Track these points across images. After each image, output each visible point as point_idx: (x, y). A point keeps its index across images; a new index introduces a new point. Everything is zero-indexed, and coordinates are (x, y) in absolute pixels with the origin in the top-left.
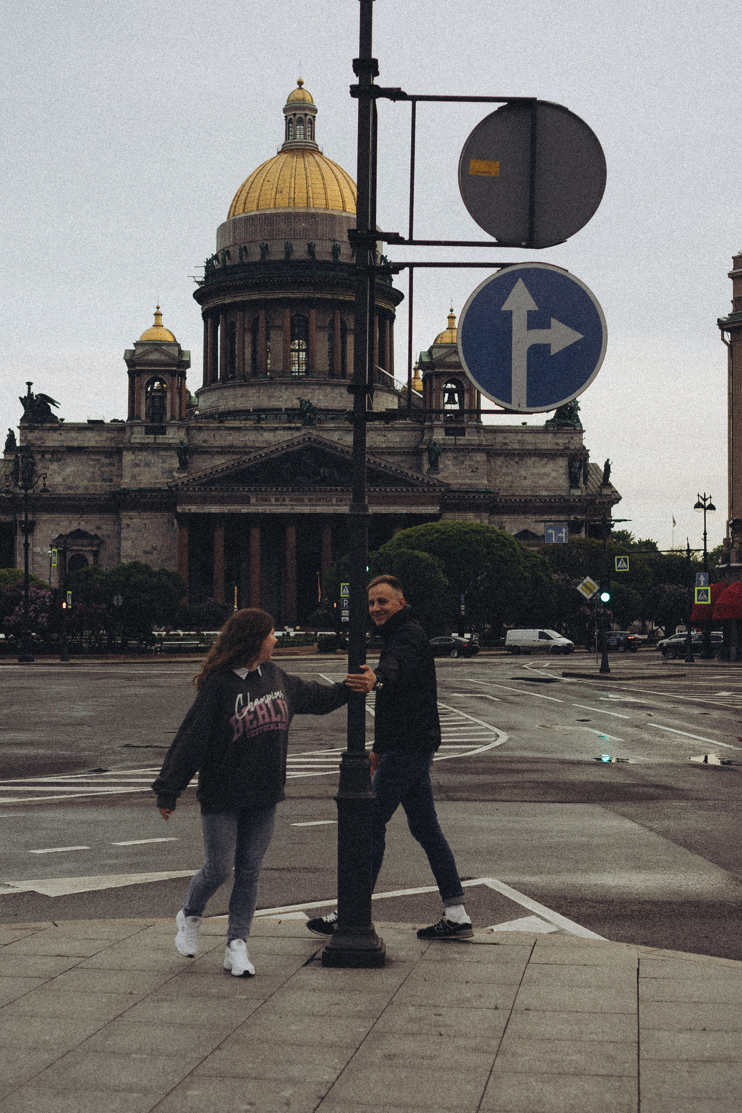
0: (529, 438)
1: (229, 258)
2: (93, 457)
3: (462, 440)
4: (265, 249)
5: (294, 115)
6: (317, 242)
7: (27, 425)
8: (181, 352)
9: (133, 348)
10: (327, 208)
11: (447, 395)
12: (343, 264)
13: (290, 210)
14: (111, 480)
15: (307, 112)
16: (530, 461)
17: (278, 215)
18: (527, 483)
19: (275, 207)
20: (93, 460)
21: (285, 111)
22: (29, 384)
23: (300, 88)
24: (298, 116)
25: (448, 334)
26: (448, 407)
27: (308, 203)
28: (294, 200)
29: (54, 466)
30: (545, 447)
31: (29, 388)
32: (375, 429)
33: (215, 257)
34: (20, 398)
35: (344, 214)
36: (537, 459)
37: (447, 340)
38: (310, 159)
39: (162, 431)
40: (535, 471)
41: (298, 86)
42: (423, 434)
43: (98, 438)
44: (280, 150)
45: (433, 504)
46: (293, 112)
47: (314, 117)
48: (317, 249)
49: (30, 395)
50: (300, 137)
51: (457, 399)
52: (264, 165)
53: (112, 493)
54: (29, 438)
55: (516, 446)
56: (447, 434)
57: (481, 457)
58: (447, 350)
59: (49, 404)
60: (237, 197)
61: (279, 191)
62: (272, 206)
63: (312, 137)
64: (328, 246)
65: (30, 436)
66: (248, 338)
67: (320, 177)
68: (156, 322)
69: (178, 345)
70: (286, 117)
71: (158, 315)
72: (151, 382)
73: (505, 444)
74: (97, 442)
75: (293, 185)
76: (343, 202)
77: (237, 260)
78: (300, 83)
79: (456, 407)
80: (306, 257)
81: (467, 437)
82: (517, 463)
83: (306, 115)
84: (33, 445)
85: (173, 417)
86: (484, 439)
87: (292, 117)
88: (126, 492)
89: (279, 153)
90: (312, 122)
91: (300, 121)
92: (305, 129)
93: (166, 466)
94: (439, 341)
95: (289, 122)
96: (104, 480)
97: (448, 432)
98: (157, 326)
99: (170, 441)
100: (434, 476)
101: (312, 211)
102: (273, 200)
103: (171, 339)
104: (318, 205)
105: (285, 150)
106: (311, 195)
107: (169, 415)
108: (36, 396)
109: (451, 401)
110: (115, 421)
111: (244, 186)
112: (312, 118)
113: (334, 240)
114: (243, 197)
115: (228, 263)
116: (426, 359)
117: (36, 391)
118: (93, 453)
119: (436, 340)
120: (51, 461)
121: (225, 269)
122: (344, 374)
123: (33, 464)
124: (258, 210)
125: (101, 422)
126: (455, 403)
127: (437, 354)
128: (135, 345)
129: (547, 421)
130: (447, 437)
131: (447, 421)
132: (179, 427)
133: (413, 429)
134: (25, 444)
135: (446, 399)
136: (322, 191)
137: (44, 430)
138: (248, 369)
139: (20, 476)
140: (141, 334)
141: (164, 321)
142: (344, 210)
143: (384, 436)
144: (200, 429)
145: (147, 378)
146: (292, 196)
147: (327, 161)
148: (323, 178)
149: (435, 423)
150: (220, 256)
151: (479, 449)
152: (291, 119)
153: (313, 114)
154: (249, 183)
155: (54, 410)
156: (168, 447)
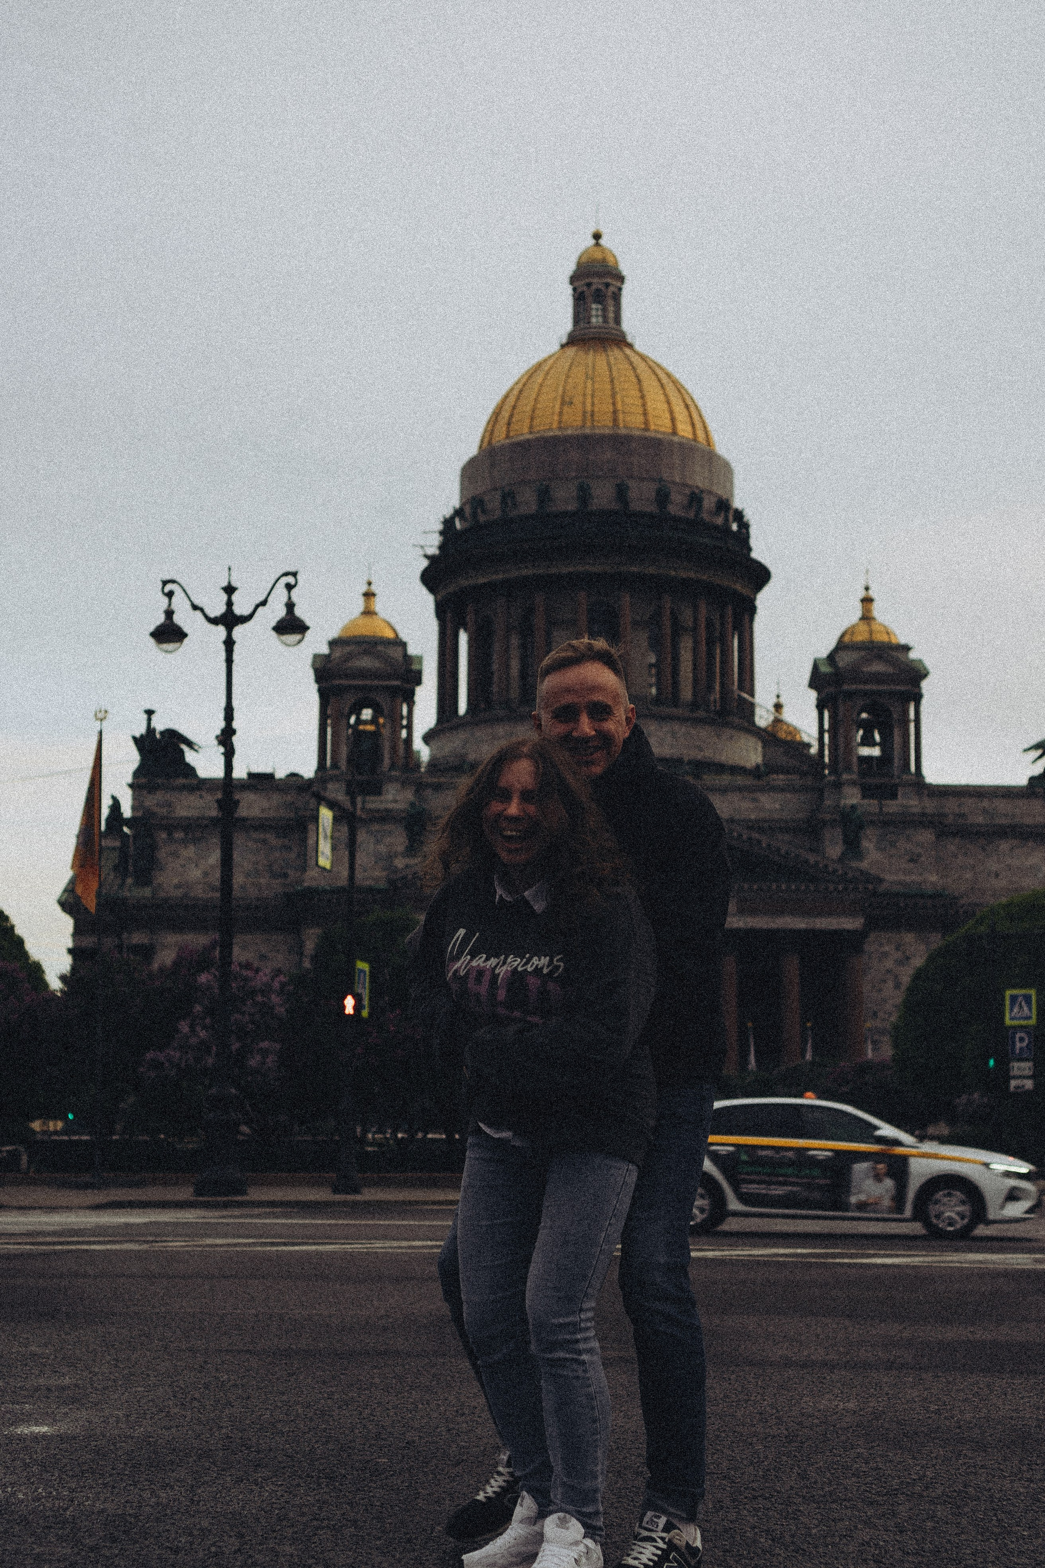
0: (1002, 805)
1: (484, 511)
2: (255, 835)
3: (892, 807)
4: (544, 495)
5: (589, 285)
6: (632, 483)
7: (143, 780)
8: (406, 657)
9: (325, 650)
10: (647, 429)
11: (861, 732)
12: (676, 519)
13: (588, 431)
14: (285, 875)
15: (609, 280)
16: (1004, 846)
17: (567, 439)
18: (1002, 883)
19: (560, 428)
20: (256, 841)
21: (573, 279)
22: (150, 713)
23: (597, 244)
24: (594, 287)
25: (863, 627)
26: (865, 751)
27: (615, 420)
28: (592, 416)
29: (190, 851)
30: (1028, 821)
31: (149, 720)
32: (740, 789)
33: (458, 513)
34: (134, 738)
35: (676, 439)
36: (1015, 842)
37: (861, 637)
38: (615, 353)
39: (377, 790)
40: (1015, 862)
41: (593, 242)
42: (821, 798)
43: (265, 804)
44: (564, 341)
45: (853, 914)
46: (587, 281)
47: (620, 289)
48: (633, 494)
49: (150, 731)
50: (596, 321)
51: (877, 737)
52: (539, 366)
53: (286, 895)
54: (147, 803)
55: (980, 820)
56: (864, 797)
57: (926, 836)
58: (863, 653)
59: (184, 747)
60: (496, 414)
61: (566, 402)
62: (555, 426)
63: (618, 320)
64: (648, 490)
65: (151, 801)
66: (515, 641)
67: (634, 380)
68: (366, 607)
69: (404, 645)
70: (575, 289)
71: (369, 595)
72: (357, 709)
73: (962, 815)
74: (263, 810)
75: (589, 391)
76: (673, 420)
77: (498, 514)
78: (597, 236)
79: (876, 752)
80: (615, 506)
81: (900, 800)
82: (984, 850)
83: (607, 285)
84: (153, 814)
85: (393, 766)
86: (930, 806)
87: (585, 288)
88: (311, 892)
89: (563, 346)
90: (617, 298)
91: (599, 297)
92: (604, 310)
93: (382, 848)
94: (847, 639)
95: (579, 298)
96: (274, 876)
97: (867, 792)
98: (368, 612)
99: (390, 806)
100: (854, 864)
101: (623, 431)
102: (556, 418)
103: (390, 635)
104: (633, 421)
105: (573, 340)
106: (619, 406)
107: (387, 762)
108: (162, 733)
109: (868, 741)
110: (293, 775)
111: (506, 397)
112: (616, 290)
113: (661, 480)
114: (506, 414)
115: (482, 519)
116: (825, 669)
117: (159, 725)
118: (256, 829)
119: (843, 635)
120: (184, 842)
121: (475, 529)
122: (675, 701)
123: (153, 847)
124: (531, 433)
125: (270, 777)
126: (873, 744)
127: (845, 659)
128: (333, 644)
129: (1032, 779)
130: (866, 801)
131: (863, 774)
132: (404, 784)
133: (804, 789)
134: (139, 814)
135: (859, 739)
136: (639, 402)
137: (174, 789)
138: (515, 693)
139: (131, 868)
140: (340, 625)
141: (378, 605)
142: (674, 433)
143: (755, 800)
144: (437, 787)
145: (350, 699)
146: (589, 408)
147: (643, 358)
148: (639, 381)
149: (845, 777)
150: (468, 510)
151: (923, 821)
152: (583, 292)
153: (619, 284)
154: (515, 392)
155: (190, 757)
156: (385, 817)
